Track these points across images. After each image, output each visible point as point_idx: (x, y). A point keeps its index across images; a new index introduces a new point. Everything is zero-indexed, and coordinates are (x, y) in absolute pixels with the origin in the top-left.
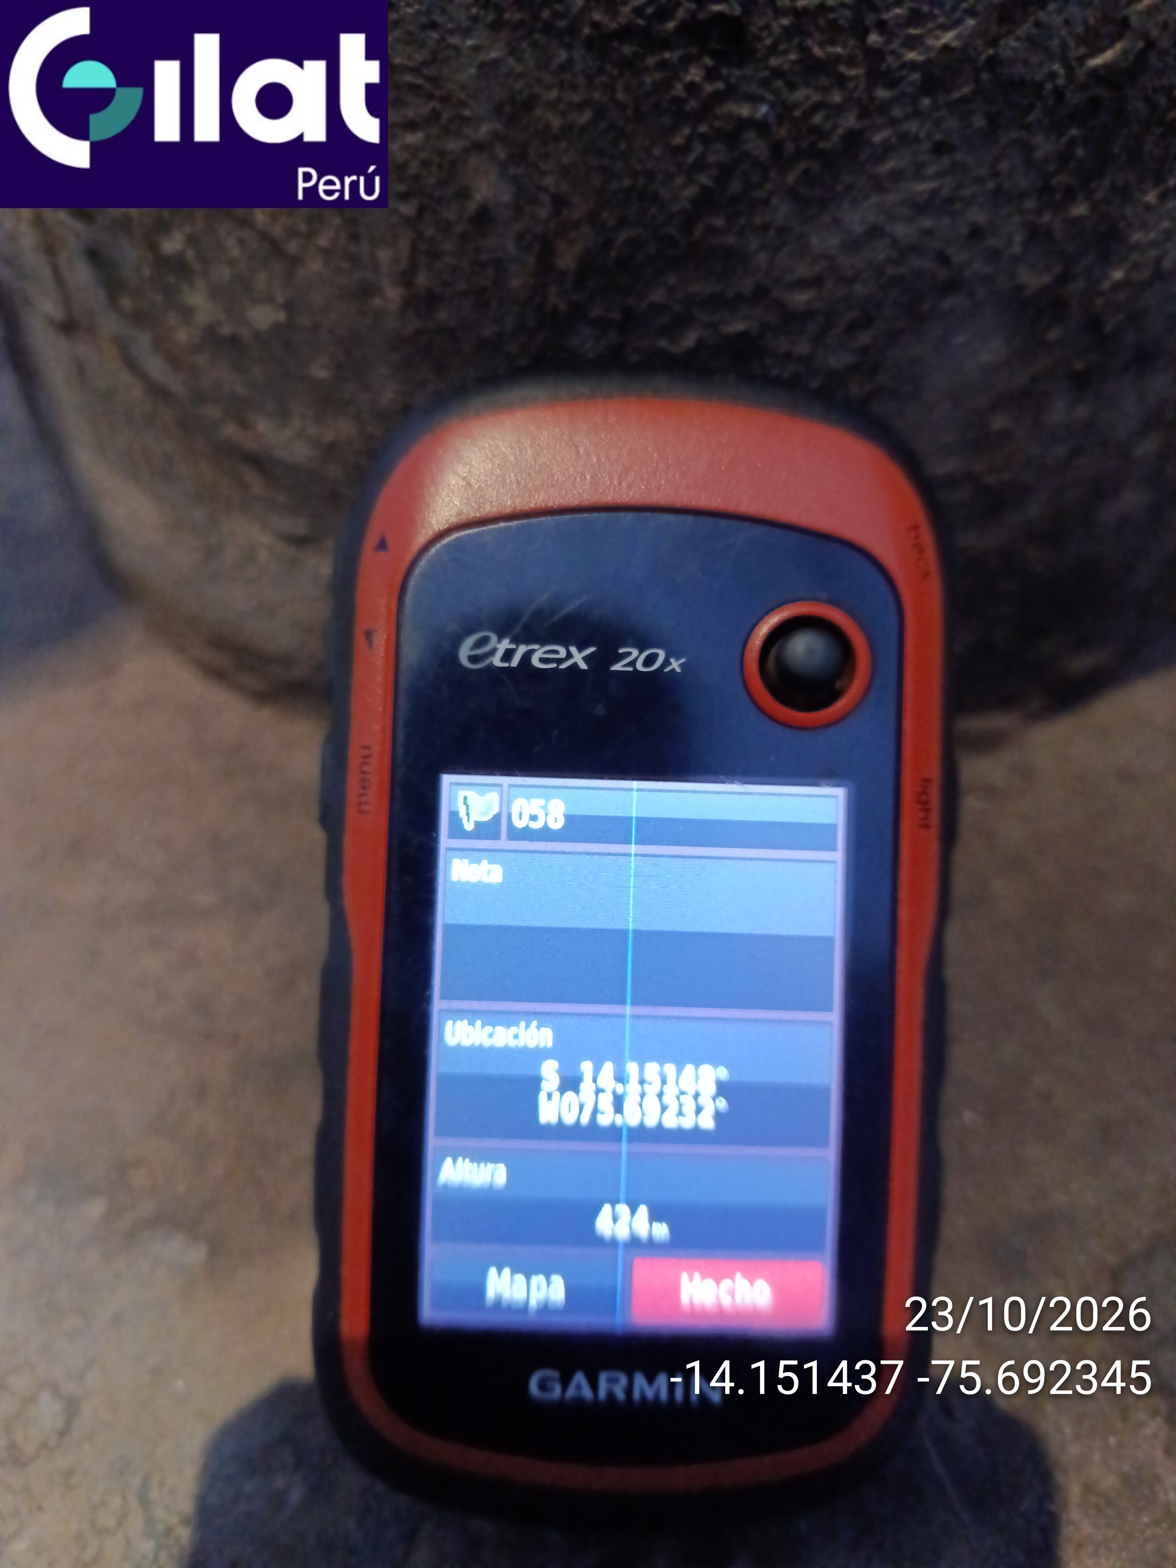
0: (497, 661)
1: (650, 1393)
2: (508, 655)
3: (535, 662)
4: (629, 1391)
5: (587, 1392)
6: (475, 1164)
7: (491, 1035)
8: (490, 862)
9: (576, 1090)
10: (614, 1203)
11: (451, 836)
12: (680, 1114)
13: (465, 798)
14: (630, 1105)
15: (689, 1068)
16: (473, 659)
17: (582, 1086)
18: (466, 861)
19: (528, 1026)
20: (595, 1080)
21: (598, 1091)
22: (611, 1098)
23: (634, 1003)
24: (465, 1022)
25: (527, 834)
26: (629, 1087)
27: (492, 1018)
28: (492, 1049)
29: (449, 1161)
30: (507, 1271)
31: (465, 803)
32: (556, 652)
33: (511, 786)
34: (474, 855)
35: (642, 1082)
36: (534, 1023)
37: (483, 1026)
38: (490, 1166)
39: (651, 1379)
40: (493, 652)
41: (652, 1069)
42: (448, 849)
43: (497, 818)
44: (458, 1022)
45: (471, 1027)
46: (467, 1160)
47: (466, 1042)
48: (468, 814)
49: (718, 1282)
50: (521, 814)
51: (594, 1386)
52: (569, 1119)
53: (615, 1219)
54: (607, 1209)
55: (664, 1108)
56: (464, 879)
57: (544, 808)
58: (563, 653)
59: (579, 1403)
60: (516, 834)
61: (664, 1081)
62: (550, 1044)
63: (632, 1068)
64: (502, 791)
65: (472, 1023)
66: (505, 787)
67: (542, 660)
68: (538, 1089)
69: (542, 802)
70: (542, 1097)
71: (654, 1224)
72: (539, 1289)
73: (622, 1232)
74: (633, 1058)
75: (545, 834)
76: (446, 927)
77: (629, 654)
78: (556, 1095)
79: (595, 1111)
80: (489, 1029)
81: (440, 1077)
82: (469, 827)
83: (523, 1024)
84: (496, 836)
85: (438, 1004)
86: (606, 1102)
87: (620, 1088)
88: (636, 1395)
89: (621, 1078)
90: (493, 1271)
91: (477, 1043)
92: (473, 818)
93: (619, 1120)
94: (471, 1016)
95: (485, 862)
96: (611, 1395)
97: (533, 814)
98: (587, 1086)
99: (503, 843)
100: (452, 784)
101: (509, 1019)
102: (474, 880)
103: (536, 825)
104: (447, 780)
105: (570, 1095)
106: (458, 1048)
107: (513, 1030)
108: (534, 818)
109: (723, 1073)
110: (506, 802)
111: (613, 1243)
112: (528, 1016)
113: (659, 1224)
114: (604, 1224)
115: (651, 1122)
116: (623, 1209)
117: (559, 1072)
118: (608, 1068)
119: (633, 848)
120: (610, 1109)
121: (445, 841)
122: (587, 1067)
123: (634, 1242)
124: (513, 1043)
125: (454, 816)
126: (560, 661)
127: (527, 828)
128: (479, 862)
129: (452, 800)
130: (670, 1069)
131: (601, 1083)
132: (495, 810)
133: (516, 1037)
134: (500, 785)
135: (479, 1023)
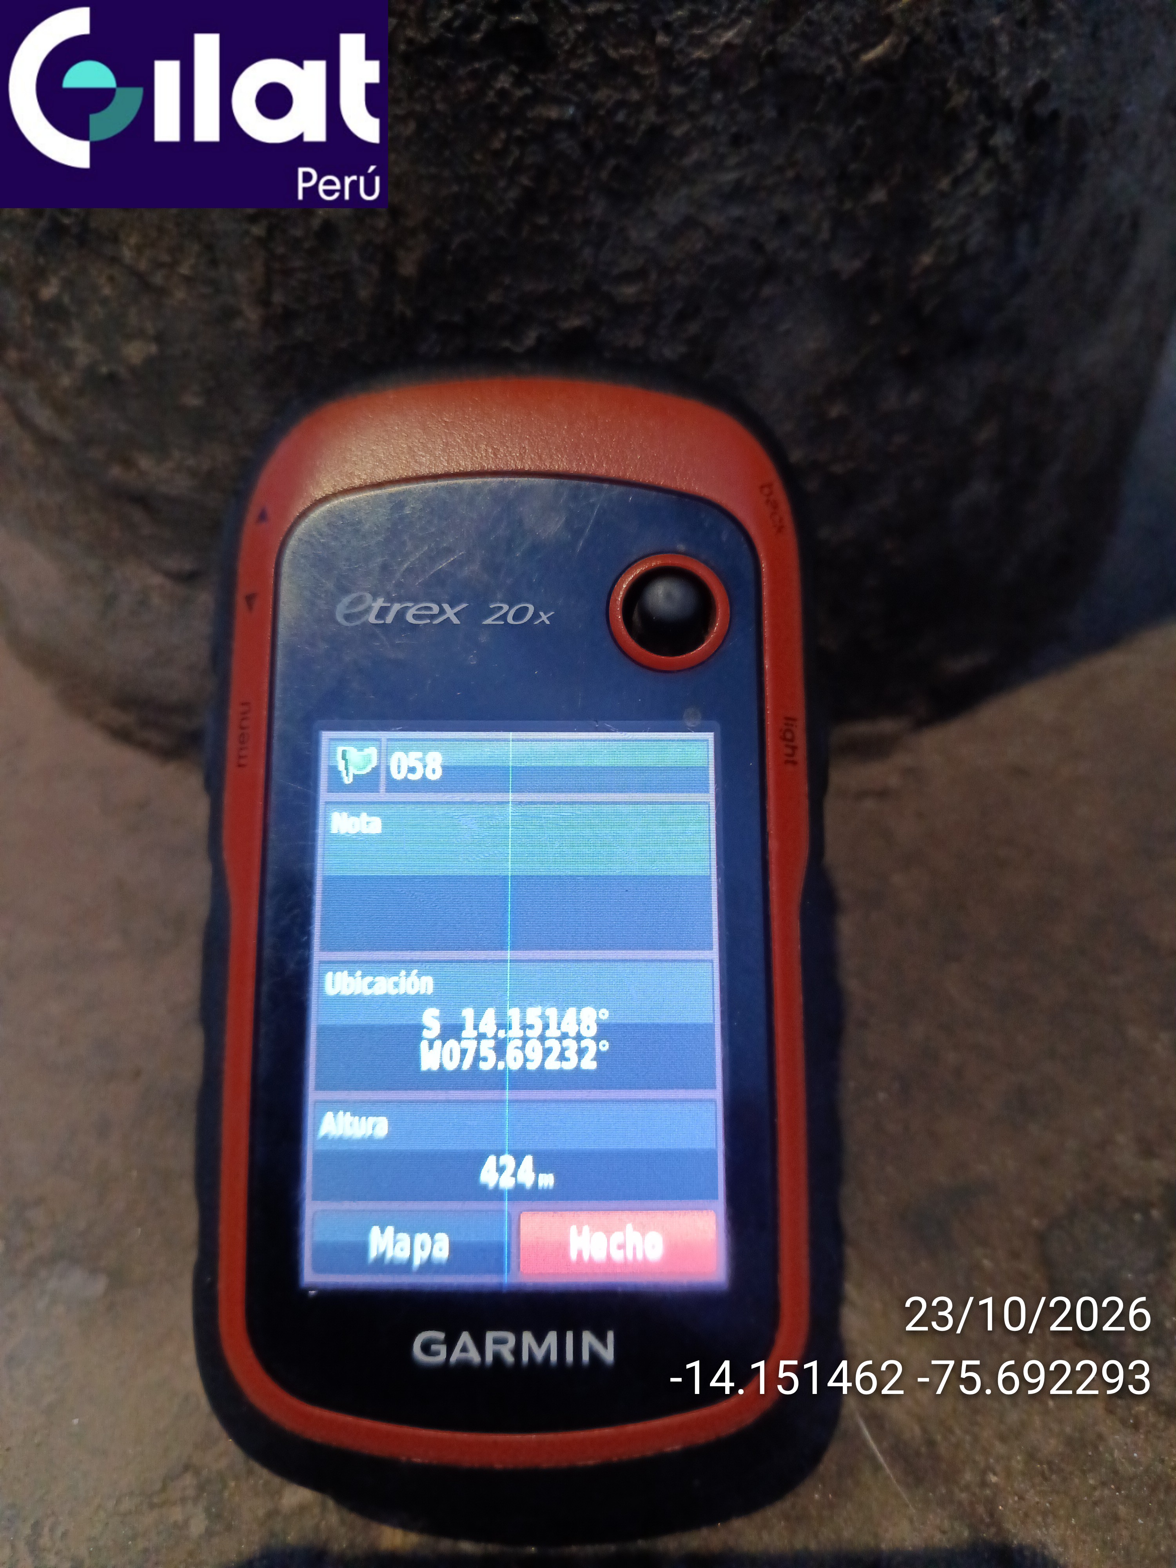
0: (372, 619)
1: (539, 1354)
2: (383, 612)
3: (409, 618)
4: (517, 1352)
5: (474, 1356)
6: (357, 1118)
7: (371, 985)
8: (370, 815)
9: (459, 1039)
10: (499, 1154)
11: (330, 790)
12: (562, 1057)
13: (344, 753)
14: (512, 1051)
15: (571, 1012)
16: (347, 617)
17: (464, 1034)
18: (345, 814)
19: (408, 975)
20: (476, 1027)
21: (481, 1037)
22: (492, 1043)
23: (513, 948)
24: (346, 972)
25: (406, 786)
26: (511, 1034)
27: (372, 968)
28: (373, 997)
29: (329, 1115)
30: (390, 1230)
31: (344, 757)
32: (430, 609)
33: (389, 740)
34: (353, 808)
35: (524, 1027)
36: (415, 972)
37: (363, 976)
38: (372, 1120)
39: (540, 1340)
40: (368, 610)
41: (533, 1015)
42: (327, 803)
43: (376, 770)
44: (339, 974)
45: (352, 978)
46: (348, 1114)
47: (346, 992)
48: (347, 769)
49: (608, 1233)
50: (399, 767)
51: (481, 1347)
52: (450, 1066)
53: (501, 1170)
54: (491, 1160)
55: (547, 1052)
56: (343, 832)
57: (422, 760)
58: (436, 609)
59: (465, 1367)
60: (394, 786)
61: (546, 1027)
62: (430, 991)
63: (514, 1014)
64: (381, 746)
65: (352, 974)
66: (384, 743)
67: (415, 616)
68: (420, 1038)
69: (419, 754)
70: (424, 1045)
71: (541, 1175)
72: (422, 1247)
73: (507, 1183)
74: (513, 1005)
75: (424, 785)
76: (327, 880)
77: (501, 608)
78: (438, 1043)
79: (477, 1058)
80: (369, 979)
81: (321, 1029)
82: (348, 780)
83: (403, 973)
84: (375, 789)
85: (318, 955)
86: (487, 1049)
87: (501, 1034)
88: (525, 1358)
89: (503, 1025)
90: (375, 1230)
91: (356, 993)
92: (352, 771)
93: (501, 1066)
94: (350, 966)
95: (364, 815)
96: (497, 1357)
97: (411, 766)
98: (469, 1032)
99: (383, 795)
100: (332, 739)
101: (390, 968)
102: (353, 831)
103: (414, 777)
104: (326, 736)
105: (452, 1043)
106: (338, 998)
107: (395, 979)
108: (412, 770)
109: (605, 1014)
110: (384, 755)
111: (497, 1194)
112: (409, 964)
113: (545, 1175)
114: (488, 1176)
115: (532, 1066)
116: (508, 1160)
117: (439, 1018)
118: (490, 1015)
119: (511, 797)
120: (492, 1056)
121: (324, 795)
122: (468, 1014)
123: (519, 1193)
124: (393, 992)
125: (334, 771)
126: (433, 617)
127: (406, 780)
128: (358, 815)
129: (332, 754)
130: (552, 1013)
131: (482, 1029)
132: (374, 763)
133: (396, 985)
134: (379, 740)
135: (359, 973)
